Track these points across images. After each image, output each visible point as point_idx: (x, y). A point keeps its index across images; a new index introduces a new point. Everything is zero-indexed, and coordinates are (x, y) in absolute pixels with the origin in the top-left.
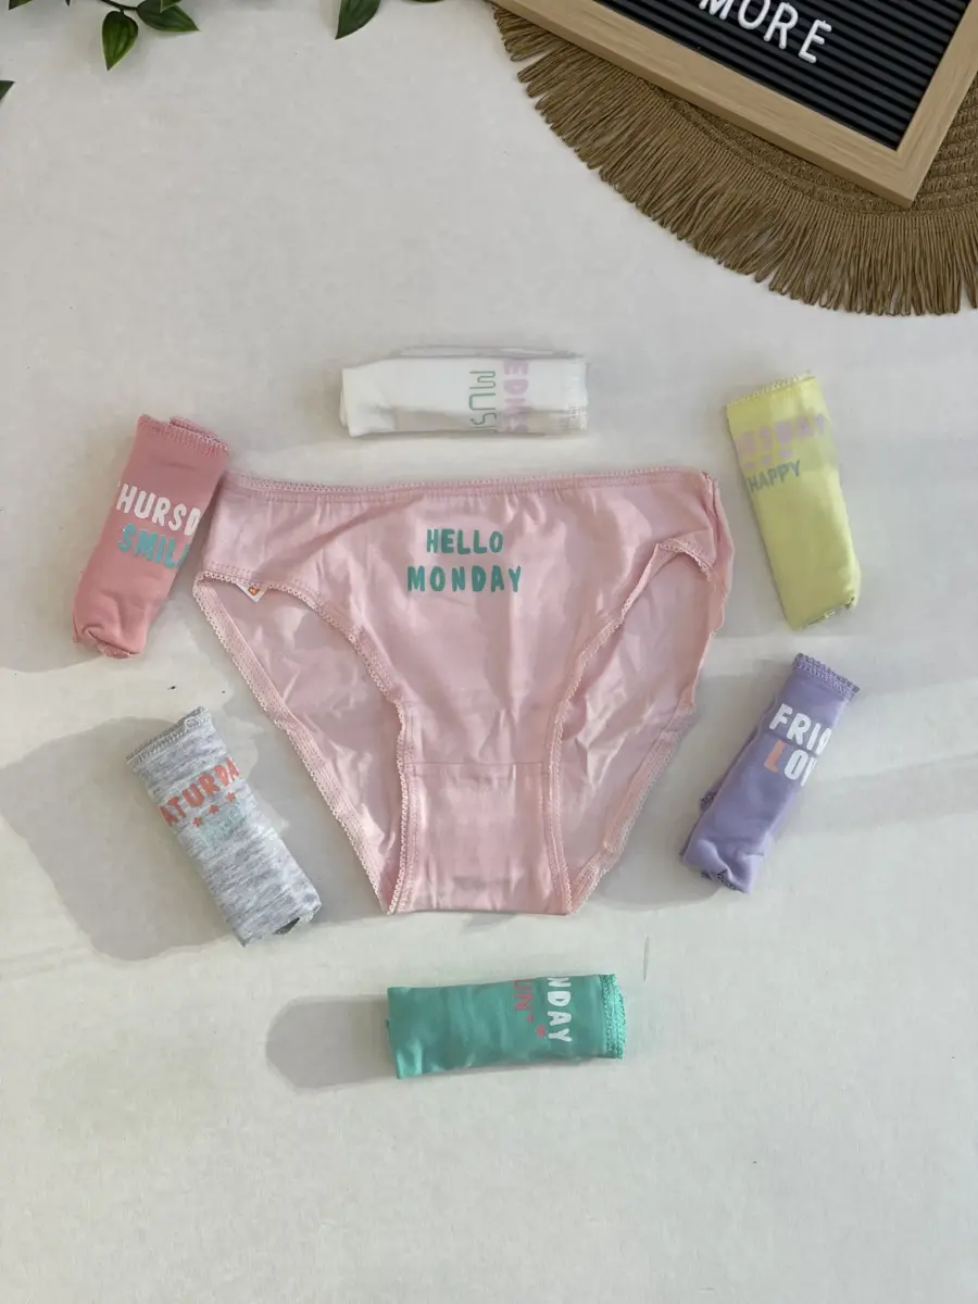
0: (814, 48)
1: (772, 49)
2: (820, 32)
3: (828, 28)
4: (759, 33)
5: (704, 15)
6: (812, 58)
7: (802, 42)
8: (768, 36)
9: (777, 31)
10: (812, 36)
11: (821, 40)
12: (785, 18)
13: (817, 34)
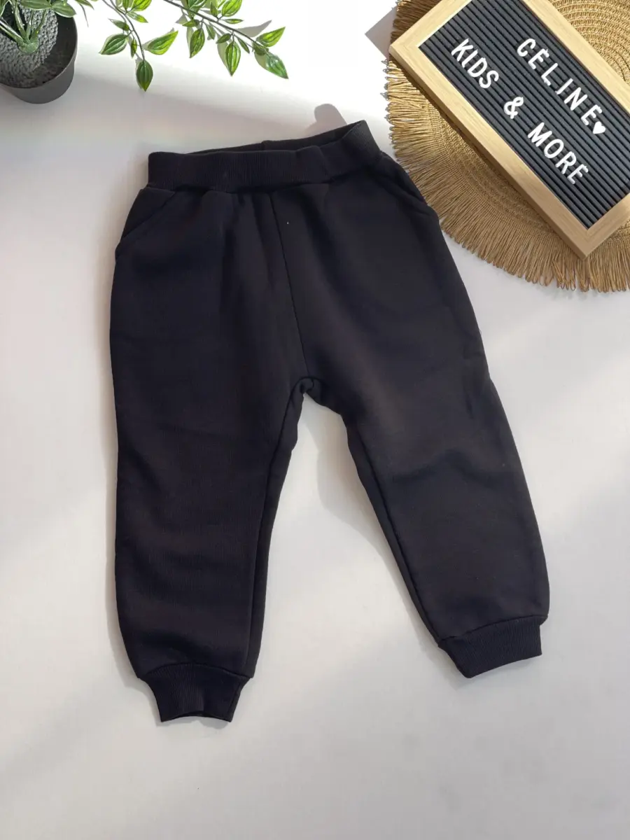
0: (576, 177)
1: (558, 171)
2: (582, 171)
3: (587, 171)
4: (554, 161)
5: (527, 140)
6: (574, 182)
7: (571, 171)
8: (558, 165)
9: (563, 164)
10: (577, 171)
11: (581, 175)
12: (570, 160)
13: (580, 171)
